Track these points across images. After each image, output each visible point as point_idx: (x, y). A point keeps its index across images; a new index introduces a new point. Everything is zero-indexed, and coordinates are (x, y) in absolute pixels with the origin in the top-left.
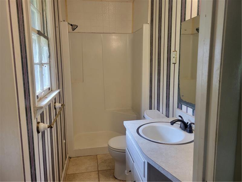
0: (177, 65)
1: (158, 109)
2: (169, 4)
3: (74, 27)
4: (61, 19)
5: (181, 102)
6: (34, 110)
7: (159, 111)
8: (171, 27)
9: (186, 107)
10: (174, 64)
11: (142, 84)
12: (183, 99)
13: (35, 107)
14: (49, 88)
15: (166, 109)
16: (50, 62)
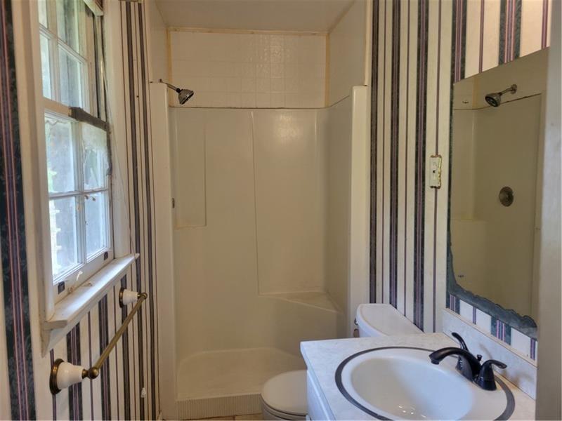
0: (443, 193)
1: (393, 302)
2: (419, 36)
3: (184, 96)
4: (150, 76)
5: (456, 293)
6: (42, 330)
7: (396, 308)
8: (425, 94)
9: (472, 307)
10: (434, 189)
11: (350, 234)
12: (464, 284)
13: (46, 322)
14: (106, 255)
15: (415, 306)
16: (111, 184)
